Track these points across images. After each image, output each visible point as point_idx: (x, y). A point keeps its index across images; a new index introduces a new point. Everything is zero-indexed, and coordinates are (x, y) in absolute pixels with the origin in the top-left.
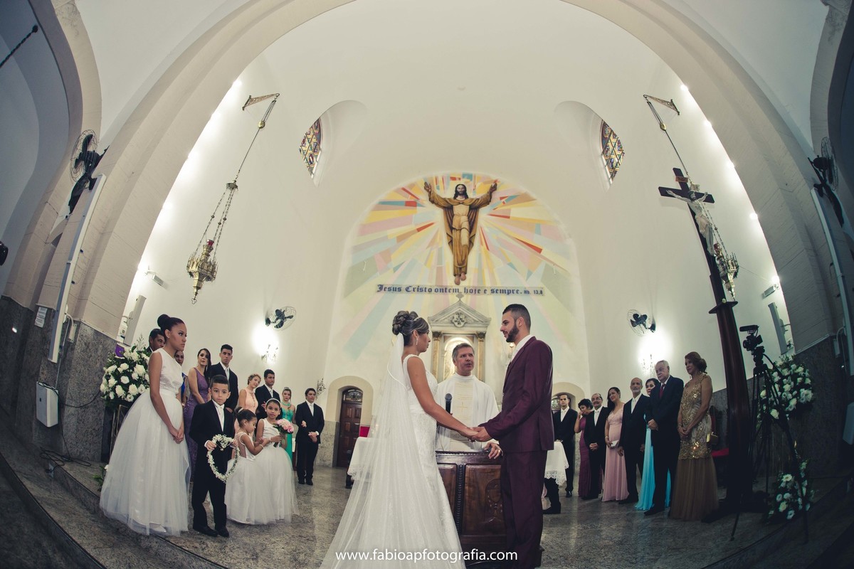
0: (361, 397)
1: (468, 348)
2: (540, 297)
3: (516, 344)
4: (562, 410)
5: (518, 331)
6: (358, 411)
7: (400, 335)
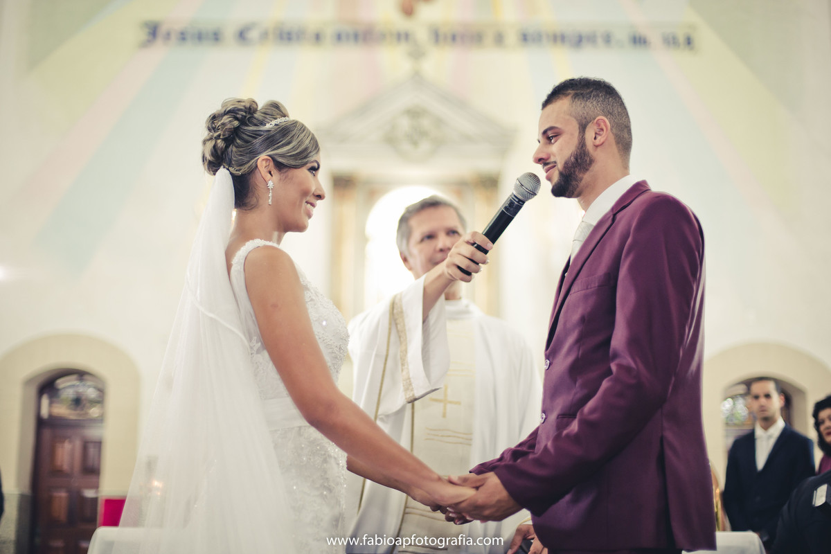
0: (100, 401)
1: (440, 212)
2: (681, 57)
3: (586, 205)
4: (759, 432)
5: (592, 161)
6: (92, 451)
7: (223, 173)
